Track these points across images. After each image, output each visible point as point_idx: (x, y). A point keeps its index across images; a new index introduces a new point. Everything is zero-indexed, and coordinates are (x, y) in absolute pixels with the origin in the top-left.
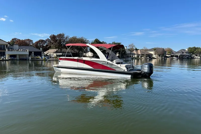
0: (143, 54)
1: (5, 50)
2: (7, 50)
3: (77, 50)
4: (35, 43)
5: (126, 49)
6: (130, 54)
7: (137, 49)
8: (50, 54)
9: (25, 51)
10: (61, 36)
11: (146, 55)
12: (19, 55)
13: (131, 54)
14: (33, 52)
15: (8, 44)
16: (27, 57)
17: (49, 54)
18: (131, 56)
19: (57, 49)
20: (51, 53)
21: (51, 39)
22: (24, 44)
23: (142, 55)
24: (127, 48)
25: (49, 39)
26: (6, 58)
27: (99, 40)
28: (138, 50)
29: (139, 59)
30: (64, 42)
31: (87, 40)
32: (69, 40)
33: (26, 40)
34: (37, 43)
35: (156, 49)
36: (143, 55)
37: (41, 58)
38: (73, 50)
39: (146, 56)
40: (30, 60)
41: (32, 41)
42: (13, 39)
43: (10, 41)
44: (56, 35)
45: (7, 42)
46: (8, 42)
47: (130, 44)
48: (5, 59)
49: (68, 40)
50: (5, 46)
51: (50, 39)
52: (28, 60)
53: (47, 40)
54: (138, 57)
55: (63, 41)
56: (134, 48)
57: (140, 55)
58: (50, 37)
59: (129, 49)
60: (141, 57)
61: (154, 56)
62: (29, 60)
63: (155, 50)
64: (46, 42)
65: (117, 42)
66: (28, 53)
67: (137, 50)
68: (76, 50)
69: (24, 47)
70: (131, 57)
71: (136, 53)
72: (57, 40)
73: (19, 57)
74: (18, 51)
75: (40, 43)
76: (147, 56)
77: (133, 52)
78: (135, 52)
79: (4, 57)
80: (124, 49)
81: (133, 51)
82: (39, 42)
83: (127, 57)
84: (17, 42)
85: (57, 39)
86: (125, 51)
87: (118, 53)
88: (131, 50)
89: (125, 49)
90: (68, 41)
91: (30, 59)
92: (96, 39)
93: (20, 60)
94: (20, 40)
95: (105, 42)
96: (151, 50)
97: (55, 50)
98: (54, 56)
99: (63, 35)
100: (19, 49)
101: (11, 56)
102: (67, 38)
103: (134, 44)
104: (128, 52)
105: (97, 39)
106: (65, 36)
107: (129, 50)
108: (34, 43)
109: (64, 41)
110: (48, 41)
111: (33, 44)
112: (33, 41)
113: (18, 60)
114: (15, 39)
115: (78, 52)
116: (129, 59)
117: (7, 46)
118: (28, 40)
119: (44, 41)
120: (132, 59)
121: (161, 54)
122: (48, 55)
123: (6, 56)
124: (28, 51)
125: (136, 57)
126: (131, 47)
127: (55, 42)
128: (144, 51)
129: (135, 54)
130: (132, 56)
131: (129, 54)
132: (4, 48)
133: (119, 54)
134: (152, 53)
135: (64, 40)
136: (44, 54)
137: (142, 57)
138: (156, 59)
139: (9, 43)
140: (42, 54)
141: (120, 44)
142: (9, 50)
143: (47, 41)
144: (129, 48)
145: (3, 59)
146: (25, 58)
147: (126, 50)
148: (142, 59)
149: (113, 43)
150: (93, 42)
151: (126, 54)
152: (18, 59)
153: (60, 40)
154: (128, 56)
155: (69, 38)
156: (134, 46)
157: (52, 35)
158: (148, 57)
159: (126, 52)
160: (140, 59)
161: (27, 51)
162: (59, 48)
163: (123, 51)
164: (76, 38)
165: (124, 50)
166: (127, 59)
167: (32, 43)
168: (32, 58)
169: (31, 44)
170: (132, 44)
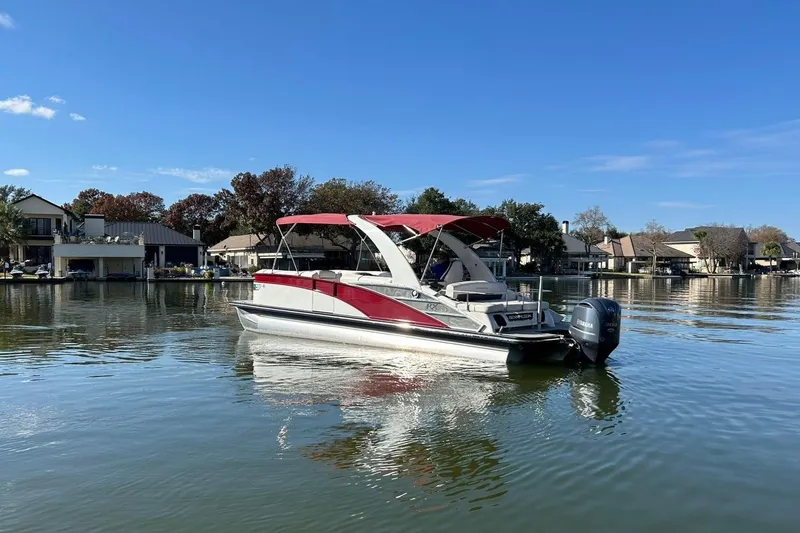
0: (646, 254)
1: (53, 239)
2: (58, 239)
3: (347, 236)
4: (173, 207)
5: (564, 231)
6: (583, 255)
7: (619, 231)
8: (232, 254)
9: (128, 244)
10: (279, 177)
11: (659, 259)
12: (107, 260)
13: (587, 255)
14: (162, 249)
15: (62, 212)
16: (140, 266)
17: (227, 254)
18: (587, 264)
19: (262, 236)
20: (236, 252)
21: (236, 189)
22: (125, 212)
23: (638, 258)
24: (571, 228)
25: (228, 192)
26: (52, 274)
27: (442, 196)
28: (623, 235)
29: (628, 277)
30: (293, 206)
31: (389, 194)
32: (314, 196)
33: (134, 198)
34: (180, 208)
35: (705, 234)
36: (645, 258)
37: (193, 272)
38: (328, 238)
39: (658, 266)
40: (151, 281)
41: (158, 200)
42: (83, 195)
43: (71, 203)
44: (258, 173)
45: (61, 208)
46: (66, 205)
47: (583, 211)
48: (49, 277)
49: (308, 195)
50: (53, 224)
51: (233, 191)
52: (142, 281)
53: (219, 197)
54: (623, 269)
55: (286, 202)
56: (604, 229)
57: (631, 259)
58: (233, 184)
59: (577, 233)
60: (637, 267)
61: (697, 264)
62: (146, 280)
63: (699, 235)
64: (217, 205)
65: (523, 203)
66: (142, 254)
67: (615, 236)
68: (341, 239)
69: (127, 228)
70: (587, 269)
71: (610, 250)
72: (261, 198)
73: (106, 267)
74: (101, 242)
75: (193, 208)
76: (663, 266)
77: (599, 246)
78: (606, 246)
79: (46, 268)
80: (553, 235)
81: (599, 242)
82: (188, 203)
83: (572, 268)
84: (101, 204)
85: (261, 190)
86: (561, 242)
87: (528, 250)
88: (590, 238)
89: (561, 234)
90: (310, 202)
91: (150, 275)
92: (428, 188)
93: (108, 280)
94: (110, 197)
95: (467, 201)
96: (683, 237)
97: (255, 239)
98: (250, 262)
99: (289, 174)
100: (106, 236)
101: (75, 264)
102: (302, 187)
103: (601, 210)
104: (574, 247)
105: (432, 189)
106: (296, 178)
107: (579, 236)
108: (167, 208)
109: (291, 199)
110: (226, 201)
111: (164, 213)
112: (164, 203)
113: (101, 281)
114: (93, 193)
115: (349, 247)
116: (581, 277)
117: (59, 222)
118: (145, 195)
119: (208, 199)
120: (595, 278)
121: (728, 257)
122: (226, 259)
123: (53, 265)
124: (141, 243)
125: (611, 271)
126: (590, 225)
127: (256, 206)
128: (648, 242)
129: (606, 256)
130: (595, 266)
131: (579, 255)
132: (49, 232)
133: (532, 255)
134: (688, 249)
135: (293, 198)
136: (209, 254)
137: (641, 271)
138: (705, 276)
139: (67, 210)
140: (200, 257)
141: (538, 209)
142: (65, 240)
143: (221, 199)
144: (578, 228)
145: (44, 275)
146: (128, 271)
147: (564, 238)
148: (639, 277)
149: (505, 204)
150: (416, 201)
151: (567, 256)
152: (101, 276)
153: (275, 196)
154: (574, 266)
155: (314, 186)
156: (604, 219)
157: (241, 174)
158: (669, 271)
159: (565, 248)
160: (632, 277)
161: (136, 243)
162: (269, 232)
163: (552, 242)
164: (342, 187)
165: (558, 237)
166: (572, 277)
167: (161, 209)
168: (157, 275)
169: (157, 214)
170: (593, 209)
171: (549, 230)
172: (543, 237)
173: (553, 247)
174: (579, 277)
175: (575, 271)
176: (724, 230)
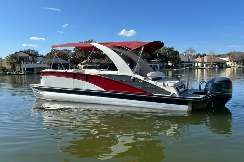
11: (213, 62)
13: (189, 62)
15: (29, 55)
23: (208, 62)
35: (231, 54)
39: (213, 64)
54: (203, 66)
60: (207, 65)
61: (228, 64)
63: (229, 55)
71: (199, 60)
74: (35, 63)
76: (215, 65)
86: (179, 58)
93: (37, 74)
96: (224, 56)
103: (193, 48)
104: (183, 59)
113: (35, 74)
120: (190, 69)
121: (239, 61)
126: (190, 53)
131: (186, 62)
133: (172, 63)
134: (226, 59)
138: (230, 67)
158: (217, 66)
165: (177, 57)
166: (182, 69)
170: (191, 48)
171: (175, 55)
172: (173, 57)
173: (176, 60)
174: (185, 69)
175: (183, 67)
176: (237, 53)
